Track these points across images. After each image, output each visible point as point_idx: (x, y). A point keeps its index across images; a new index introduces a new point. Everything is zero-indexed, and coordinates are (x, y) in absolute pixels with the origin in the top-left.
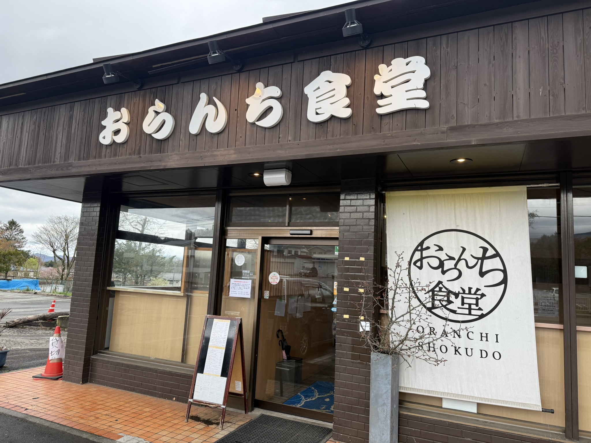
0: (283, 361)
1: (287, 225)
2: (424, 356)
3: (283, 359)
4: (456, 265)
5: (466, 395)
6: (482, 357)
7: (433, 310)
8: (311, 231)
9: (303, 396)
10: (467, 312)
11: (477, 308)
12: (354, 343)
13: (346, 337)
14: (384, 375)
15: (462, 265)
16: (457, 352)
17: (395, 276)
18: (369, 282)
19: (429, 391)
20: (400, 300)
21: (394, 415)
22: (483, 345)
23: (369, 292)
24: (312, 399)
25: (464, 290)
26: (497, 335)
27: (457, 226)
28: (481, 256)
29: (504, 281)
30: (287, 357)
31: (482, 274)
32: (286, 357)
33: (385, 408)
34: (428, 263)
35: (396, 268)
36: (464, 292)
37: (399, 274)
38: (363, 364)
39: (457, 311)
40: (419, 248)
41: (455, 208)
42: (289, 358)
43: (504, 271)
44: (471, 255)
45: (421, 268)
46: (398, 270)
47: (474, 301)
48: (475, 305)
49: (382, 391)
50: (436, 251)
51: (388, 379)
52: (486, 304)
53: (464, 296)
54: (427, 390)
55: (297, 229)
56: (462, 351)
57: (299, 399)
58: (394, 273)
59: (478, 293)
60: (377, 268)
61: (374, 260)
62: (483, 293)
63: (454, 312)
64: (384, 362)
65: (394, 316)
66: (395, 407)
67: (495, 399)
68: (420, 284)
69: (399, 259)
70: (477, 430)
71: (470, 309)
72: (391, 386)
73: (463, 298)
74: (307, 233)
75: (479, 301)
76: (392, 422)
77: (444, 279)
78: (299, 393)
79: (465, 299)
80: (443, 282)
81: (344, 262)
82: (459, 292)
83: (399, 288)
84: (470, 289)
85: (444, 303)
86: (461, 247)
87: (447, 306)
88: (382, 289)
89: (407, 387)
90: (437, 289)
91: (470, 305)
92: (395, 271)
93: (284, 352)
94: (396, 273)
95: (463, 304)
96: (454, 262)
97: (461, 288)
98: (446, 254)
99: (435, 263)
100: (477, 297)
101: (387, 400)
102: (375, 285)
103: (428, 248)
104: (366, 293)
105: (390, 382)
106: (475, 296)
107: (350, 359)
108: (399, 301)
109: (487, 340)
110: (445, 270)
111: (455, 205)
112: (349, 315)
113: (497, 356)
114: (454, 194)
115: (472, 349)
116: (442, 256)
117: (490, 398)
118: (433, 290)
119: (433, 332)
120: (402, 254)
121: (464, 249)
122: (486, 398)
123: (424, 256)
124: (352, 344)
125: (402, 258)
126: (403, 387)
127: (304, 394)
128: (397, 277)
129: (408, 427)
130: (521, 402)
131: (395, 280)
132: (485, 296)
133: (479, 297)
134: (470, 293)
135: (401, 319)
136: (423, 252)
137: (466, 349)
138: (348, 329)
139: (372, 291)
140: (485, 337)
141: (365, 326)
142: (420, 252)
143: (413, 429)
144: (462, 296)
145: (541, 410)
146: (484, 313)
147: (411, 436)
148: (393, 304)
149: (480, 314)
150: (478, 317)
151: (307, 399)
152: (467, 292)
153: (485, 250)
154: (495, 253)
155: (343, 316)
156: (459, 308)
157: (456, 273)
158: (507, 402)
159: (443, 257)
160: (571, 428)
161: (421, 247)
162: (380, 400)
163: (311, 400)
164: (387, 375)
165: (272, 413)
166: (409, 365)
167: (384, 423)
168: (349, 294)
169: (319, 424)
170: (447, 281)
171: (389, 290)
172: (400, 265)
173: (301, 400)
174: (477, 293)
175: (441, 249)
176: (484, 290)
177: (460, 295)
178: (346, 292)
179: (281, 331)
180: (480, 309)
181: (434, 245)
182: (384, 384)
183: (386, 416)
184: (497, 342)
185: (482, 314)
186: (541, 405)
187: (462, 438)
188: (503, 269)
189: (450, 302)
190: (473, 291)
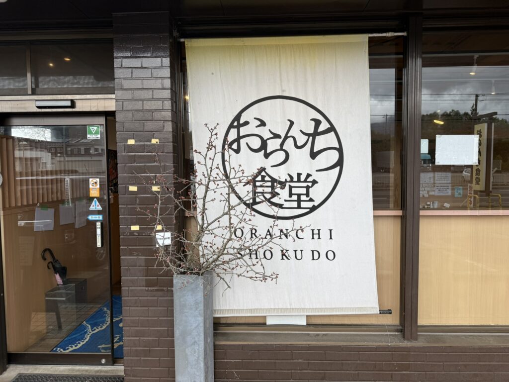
0: (58, 288)
1: (30, 92)
2: (247, 272)
3: (58, 285)
4: (282, 145)
5: (295, 308)
6: (313, 259)
7: (255, 207)
8: (73, 102)
9: (89, 324)
10: (295, 204)
11: (308, 199)
12: (149, 263)
13: (136, 257)
14: (192, 304)
15: (289, 145)
16: (284, 257)
17: (206, 163)
18: (168, 174)
19: (251, 309)
20: (215, 199)
21: (208, 352)
22: (315, 244)
23: (167, 192)
24: (101, 327)
25: (291, 177)
26: (331, 230)
27: (283, 91)
28: (312, 131)
29: (340, 163)
30: (63, 281)
31: (313, 155)
32: (61, 281)
33: (196, 347)
34: (247, 143)
35: (208, 150)
36: (292, 180)
37: (213, 160)
38: (162, 290)
39: (283, 205)
40: (236, 124)
41: (280, 66)
42: (65, 283)
43: (340, 150)
44: (301, 131)
45: (237, 151)
46: (211, 154)
47: (304, 191)
48: (305, 196)
49: (191, 326)
50: (257, 127)
51: (198, 309)
52: (317, 194)
53: (293, 184)
54: (250, 309)
55: (49, 99)
56: (291, 254)
57: (83, 332)
58: (205, 159)
59: (310, 179)
60: (178, 154)
61: (173, 142)
62: (314, 180)
63: (280, 206)
64: (193, 286)
65: (205, 222)
66: (209, 341)
67: (329, 307)
68: (243, 173)
69: (212, 136)
70: (309, 348)
71: (299, 201)
72: (203, 318)
73: (291, 188)
74: (66, 105)
75: (310, 189)
76: (206, 364)
77: (268, 163)
78: (84, 322)
79: (293, 189)
80: (265, 169)
81: (126, 148)
82: (286, 180)
83: (214, 181)
84: (299, 175)
85: (268, 196)
86: (289, 120)
87: (272, 200)
88: (187, 185)
89: (223, 309)
90: (259, 178)
91: (299, 195)
92: (206, 155)
93: (58, 276)
94: (208, 159)
95: (291, 195)
96: (280, 141)
97: (289, 174)
98: (270, 130)
99: (256, 143)
100: (308, 186)
101: (198, 337)
102: (177, 179)
103: (247, 123)
104: (163, 192)
105: (202, 312)
106: (305, 184)
107: (143, 286)
108: (212, 200)
109: (319, 238)
110: (268, 151)
111: (280, 62)
112: (140, 225)
113: (331, 255)
114: (279, 45)
115: (302, 251)
116: (265, 133)
117: (323, 307)
118: (254, 181)
119: (255, 234)
120: (215, 128)
121: (292, 123)
122: (319, 308)
123: (241, 134)
124: (146, 266)
125: (216, 134)
126: (218, 310)
127: (91, 322)
128: (209, 165)
129: (226, 359)
130: (357, 307)
131: (207, 170)
132: (317, 182)
133: (310, 184)
134: (299, 181)
135: (216, 224)
136: (241, 128)
137: (295, 251)
138: (139, 246)
139: (172, 189)
140: (316, 234)
141: (164, 238)
142: (236, 130)
143: (233, 361)
144: (290, 185)
145: (379, 312)
146: (316, 205)
147: (230, 369)
148: (204, 205)
149: (311, 206)
150: (309, 210)
151: (95, 330)
152: (295, 179)
153: (318, 123)
154: (329, 126)
155: (130, 228)
156: (286, 201)
157: (281, 156)
158: (342, 309)
159: (266, 135)
160: (410, 328)
161: (237, 123)
162: (189, 339)
163: (100, 329)
164: (197, 303)
165: (36, 369)
166: (227, 285)
167: (196, 367)
168: (138, 196)
169: (106, 372)
170: (272, 166)
171: (197, 185)
172: (214, 144)
173: (86, 332)
174: (308, 180)
175: (263, 124)
176: (316, 176)
177: (288, 184)
178: (133, 192)
179: (49, 250)
180: (311, 200)
181: (255, 118)
182: (194, 317)
183: (198, 358)
184: (331, 238)
185: (314, 206)
186: (378, 307)
187: (292, 361)
188: (338, 147)
189: (274, 194)
190: (303, 178)
